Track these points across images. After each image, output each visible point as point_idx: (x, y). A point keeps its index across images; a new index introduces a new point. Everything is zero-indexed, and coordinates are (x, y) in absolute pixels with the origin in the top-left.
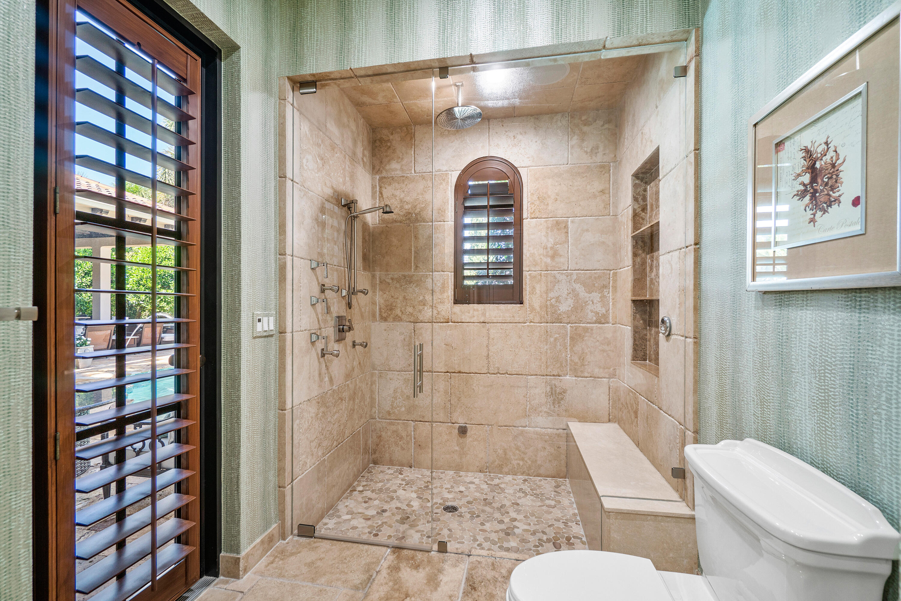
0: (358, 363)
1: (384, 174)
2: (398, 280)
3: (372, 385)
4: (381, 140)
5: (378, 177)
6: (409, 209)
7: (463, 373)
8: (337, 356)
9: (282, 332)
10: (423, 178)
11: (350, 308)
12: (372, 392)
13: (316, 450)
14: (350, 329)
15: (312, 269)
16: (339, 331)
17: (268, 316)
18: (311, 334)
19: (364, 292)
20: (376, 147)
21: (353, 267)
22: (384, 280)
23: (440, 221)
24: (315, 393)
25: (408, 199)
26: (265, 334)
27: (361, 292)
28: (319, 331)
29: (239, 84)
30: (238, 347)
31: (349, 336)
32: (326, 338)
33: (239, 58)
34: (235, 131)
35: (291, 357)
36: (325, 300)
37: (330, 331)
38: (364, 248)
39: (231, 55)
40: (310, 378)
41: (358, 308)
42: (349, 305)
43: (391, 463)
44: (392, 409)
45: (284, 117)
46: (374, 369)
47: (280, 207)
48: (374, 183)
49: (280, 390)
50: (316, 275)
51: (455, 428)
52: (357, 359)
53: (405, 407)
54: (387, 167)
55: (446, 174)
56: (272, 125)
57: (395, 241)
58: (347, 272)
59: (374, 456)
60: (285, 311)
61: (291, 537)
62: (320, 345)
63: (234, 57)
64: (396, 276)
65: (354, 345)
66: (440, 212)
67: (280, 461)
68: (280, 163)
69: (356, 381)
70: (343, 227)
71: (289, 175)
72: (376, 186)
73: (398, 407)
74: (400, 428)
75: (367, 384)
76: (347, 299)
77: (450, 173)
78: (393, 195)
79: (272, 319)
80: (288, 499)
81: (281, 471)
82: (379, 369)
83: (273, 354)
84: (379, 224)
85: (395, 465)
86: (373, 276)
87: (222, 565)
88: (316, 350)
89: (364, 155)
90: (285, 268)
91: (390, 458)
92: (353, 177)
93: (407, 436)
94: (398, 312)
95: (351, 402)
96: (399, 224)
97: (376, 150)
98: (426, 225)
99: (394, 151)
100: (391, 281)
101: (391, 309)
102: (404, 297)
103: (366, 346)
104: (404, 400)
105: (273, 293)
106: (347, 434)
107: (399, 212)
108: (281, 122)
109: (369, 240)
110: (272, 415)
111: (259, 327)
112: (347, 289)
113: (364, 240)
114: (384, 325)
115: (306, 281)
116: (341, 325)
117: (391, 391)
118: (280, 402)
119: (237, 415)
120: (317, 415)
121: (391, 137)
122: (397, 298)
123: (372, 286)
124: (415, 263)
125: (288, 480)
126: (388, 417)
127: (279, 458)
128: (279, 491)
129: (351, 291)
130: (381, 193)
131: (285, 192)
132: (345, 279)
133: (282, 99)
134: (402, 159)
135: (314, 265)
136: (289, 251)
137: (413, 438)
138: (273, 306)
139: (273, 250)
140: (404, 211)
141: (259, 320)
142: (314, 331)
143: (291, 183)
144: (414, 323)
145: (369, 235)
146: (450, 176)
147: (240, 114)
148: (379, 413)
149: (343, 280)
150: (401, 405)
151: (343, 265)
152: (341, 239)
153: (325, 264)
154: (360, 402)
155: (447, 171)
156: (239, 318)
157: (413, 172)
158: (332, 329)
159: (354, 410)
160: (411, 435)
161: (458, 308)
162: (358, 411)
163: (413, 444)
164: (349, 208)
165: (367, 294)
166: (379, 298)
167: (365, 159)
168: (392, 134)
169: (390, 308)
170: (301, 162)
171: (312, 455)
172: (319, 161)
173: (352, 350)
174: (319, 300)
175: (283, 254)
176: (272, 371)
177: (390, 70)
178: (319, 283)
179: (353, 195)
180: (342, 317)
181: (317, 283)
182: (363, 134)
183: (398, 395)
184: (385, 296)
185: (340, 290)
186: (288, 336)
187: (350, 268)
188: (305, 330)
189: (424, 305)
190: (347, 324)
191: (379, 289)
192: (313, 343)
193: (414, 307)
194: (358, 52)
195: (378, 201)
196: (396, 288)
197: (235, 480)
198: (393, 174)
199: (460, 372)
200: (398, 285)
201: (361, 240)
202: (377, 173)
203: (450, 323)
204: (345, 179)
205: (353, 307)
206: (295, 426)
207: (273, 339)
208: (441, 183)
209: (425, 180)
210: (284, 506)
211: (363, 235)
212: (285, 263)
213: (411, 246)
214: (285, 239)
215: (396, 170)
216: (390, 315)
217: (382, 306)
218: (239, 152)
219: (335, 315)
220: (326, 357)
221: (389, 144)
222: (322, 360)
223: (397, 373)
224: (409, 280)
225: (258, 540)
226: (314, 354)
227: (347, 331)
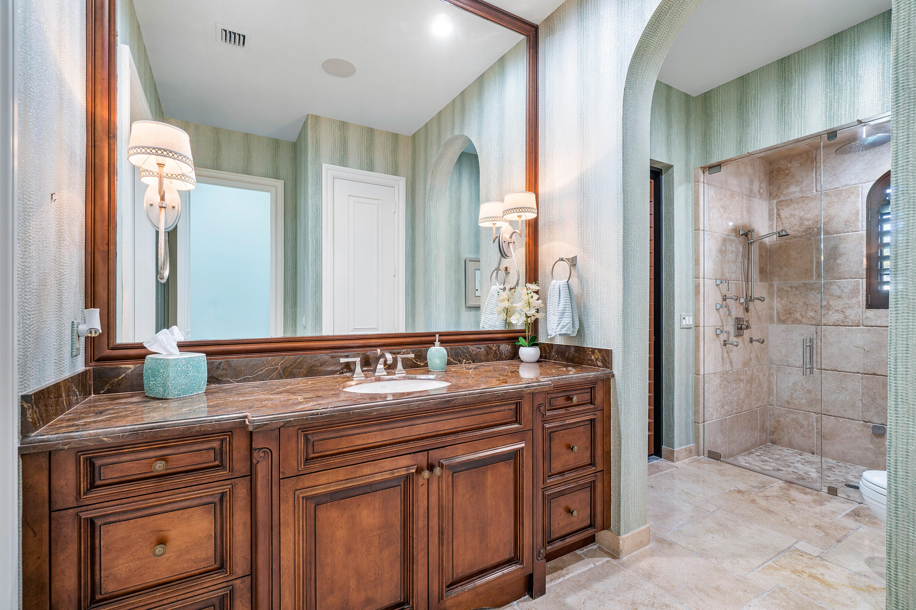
0: (755, 356)
1: (782, 198)
2: (797, 288)
3: (769, 376)
4: (779, 170)
5: (775, 202)
6: (810, 225)
7: (878, 375)
8: (737, 346)
9: (697, 326)
10: (827, 195)
11: (747, 312)
12: (770, 383)
13: (720, 409)
14: (747, 327)
15: (717, 285)
16: (738, 328)
17: (689, 316)
18: (716, 329)
19: (762, 299)
20: (773, 176)
21: (750, 280)
22: (782, 288)
23: (848, 232)
24: (719, 370)
25: (809, 216)
26: (687, 327)
27: (758, 299)
28: (722, 327)
29: (673, 186)
30: (673, 333)
31: (747, 334)
32: (728, 333)
33: (673, 171)
34: (671, 213)
35: (703, 342)
36: (727, 306)
37: (730, 328)
38: (760, 263)
39: (668, 170)
40: (715, 358)
41: (755, 312)
42: (747, 310)
43: (790, 445)
44: (791, 399)
45: (698, 193)
46: (772, 363)
47: (695, 249)
48: (771, 208)
49: (696, 362)
50: (719, 289)
51: (868, 427)
52: (754, 353)
53: (806, 399)
54: (785, 192)
55: (856, 187)
56: (690, 200)
57: (793, 254)
58: (744, 284)
59: (771, 437)
60: (699, 313)
61: (702, 457)
62: (723, 337)
63: (670, 171)
64: (795, 285)
65: (751, 341)
66: (848, 223)
67: (695, 406)
68: (695, 221)
69: (753, 369)
70: (741, 250)
71: (701, 228)
72: (773, 209)
73: (798, 398)
74: (800, 417)
75: (764, 375)
76: (745, 305)
77: (860, 185)
78: (791, 214)
79: (691, 318)
80: (701, 431)
81: (696, 412)
82: (777, 364)
83: (692, 339)
84: (776, 241)
85: (795, 449)
86: (771, 286)
87: (663, 452)
88: (720, 340)
89: (760, 187)
90: (699, 286)
91: (790, 442)
92: (749, 210)
93: (809, 425)
94: (798, 316)
95: (749, 385)
96: (798, 239)
97: (774, 179)
98: (831, 237)
99: (793, 176)
100: (789, 289)
101: (790, 314)
102: (805, 303)
103: (763, 342)
104: (804, 394)
105: (691, 302)
106: (745, 408)
107: (798, 229)
108: (696, 196)
109: (766, 256)
110: (691, 376)
111: (684, 322)
112: (745, 297)
113: (761, 256)
114: (783, 327)
115: (712, 294)
116: (740, 325)
117: (791, 384)
118: (695, 370)
119: (672, 371)
120: (720, 385)
121: (789, 165)
122: (797, 304)
123: (769, 294)
124: (816, 272)
125: (701, 420)
126: (787, 406)
127: (695, 404)
128: (695, 425)
129: (749, 298)
130: (778, 215)
131: (699, 239)
132: (743, 290)
133: (697, 181)
134: (802, 182)
135: (718, 282)
136: (701, 275)
137: (815, 428)
138: (691, 310)
139: (691, 276)
140: (804, 228)
141: (684, 318)
142: (718, 327)
143: (703, 232)
144: (816, 325)
145: (766, 252)
146: (860, 189)
147: (673, 203)
148: (777, 401)
149: (741, 291)
150: (801, 396)
151: (741, 280)
152: (740, 259)
153: (727, 282)
154: (757, 387)
155: (856, 184)
156: (674, 316)
157: (814, 191)
158: (732, 327)
159: (751, 392)
160: (812, 425)
161: (872, 313)
162: (755, 394)
163: (815, 434)
164: (746, 236)
165: (763, 301)
166: (777, 304)
167: (761, 191)
168: (790, 162)
169: (789, 312)
170: (709, 216)
171: (717, 411)
172: (721, 210)
173: (750, 345)
174: (723, 306)
175: (697, 277)
176: (691, 350)
177: (780, 146)
178: (721, 294)
179: (750, 224)
180: (740, 318)
181: (720, 294)
182: (760, 171)
183: (798, 388)
184: (783, 302)
185: (739, 299)
186: (701, 329)
187: (747, 281)
188: (712, 326)
189: (828, 309)
190: (745, 323)
191: (777, 296)
192: (717, 335)
193: (816, 311)
194: (754, 140)
195: (775, 222)
196: (795, 295)
197: (671, 407)
198: (791, 196)
199: (874, 374)
200: (797, 292)
201: (758, 257)
202: (774, 198)
203: (862, 327)
204: (743, 213)
205: (750, 311)
206: (705, 387)
207: (691, 330)
208: (849, 197)
209: (829, 196)
210: (699, 434)
211: (760, 252)
212: (699, 283)
213: (813, 257)
214: (699, 268)
215: (795, 192)
216: (788, 318)
217: (780, 310)
218: (673, 224)
219: (734, 317)
220: (727, 346)
221: (787, 172)
222: (724, 347)
223: (797, 369)
224: (809, 288)
225: (683, 447)
226: (718, 344)
227: (745, 329)
